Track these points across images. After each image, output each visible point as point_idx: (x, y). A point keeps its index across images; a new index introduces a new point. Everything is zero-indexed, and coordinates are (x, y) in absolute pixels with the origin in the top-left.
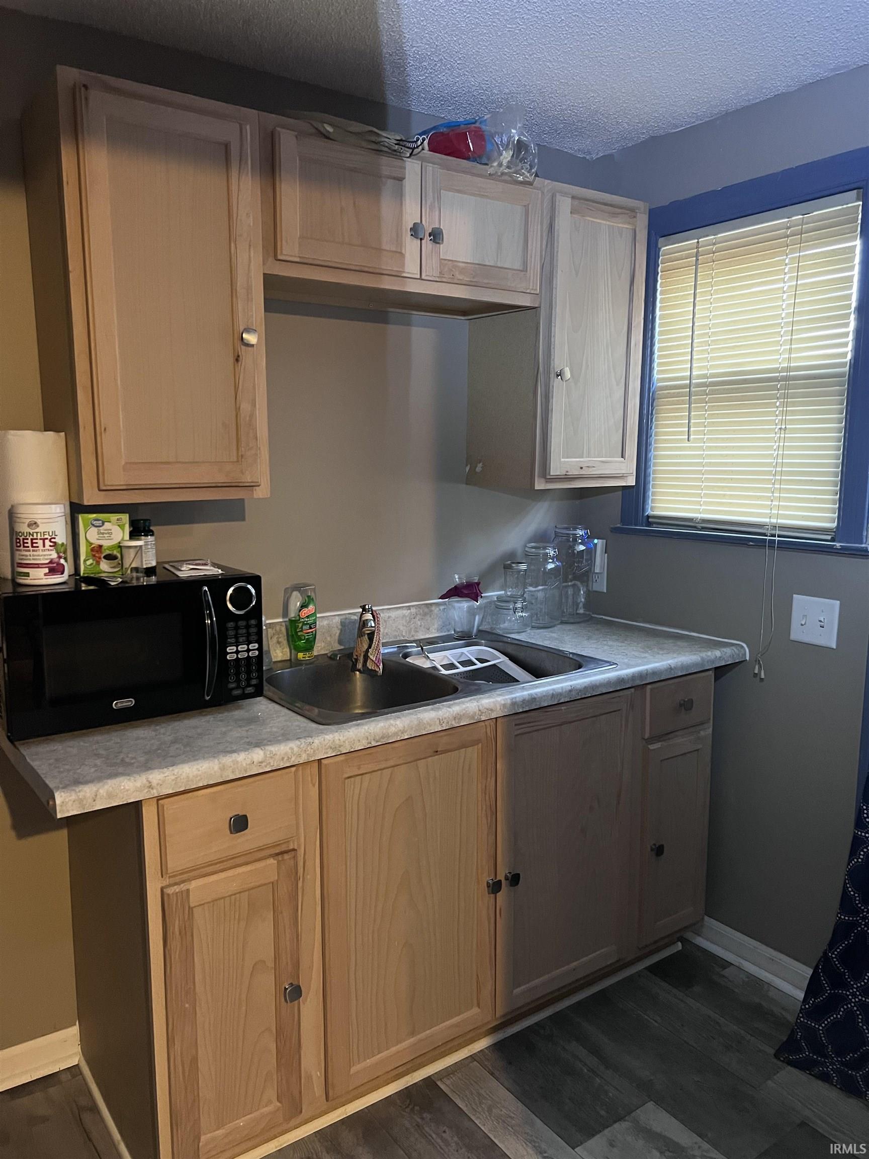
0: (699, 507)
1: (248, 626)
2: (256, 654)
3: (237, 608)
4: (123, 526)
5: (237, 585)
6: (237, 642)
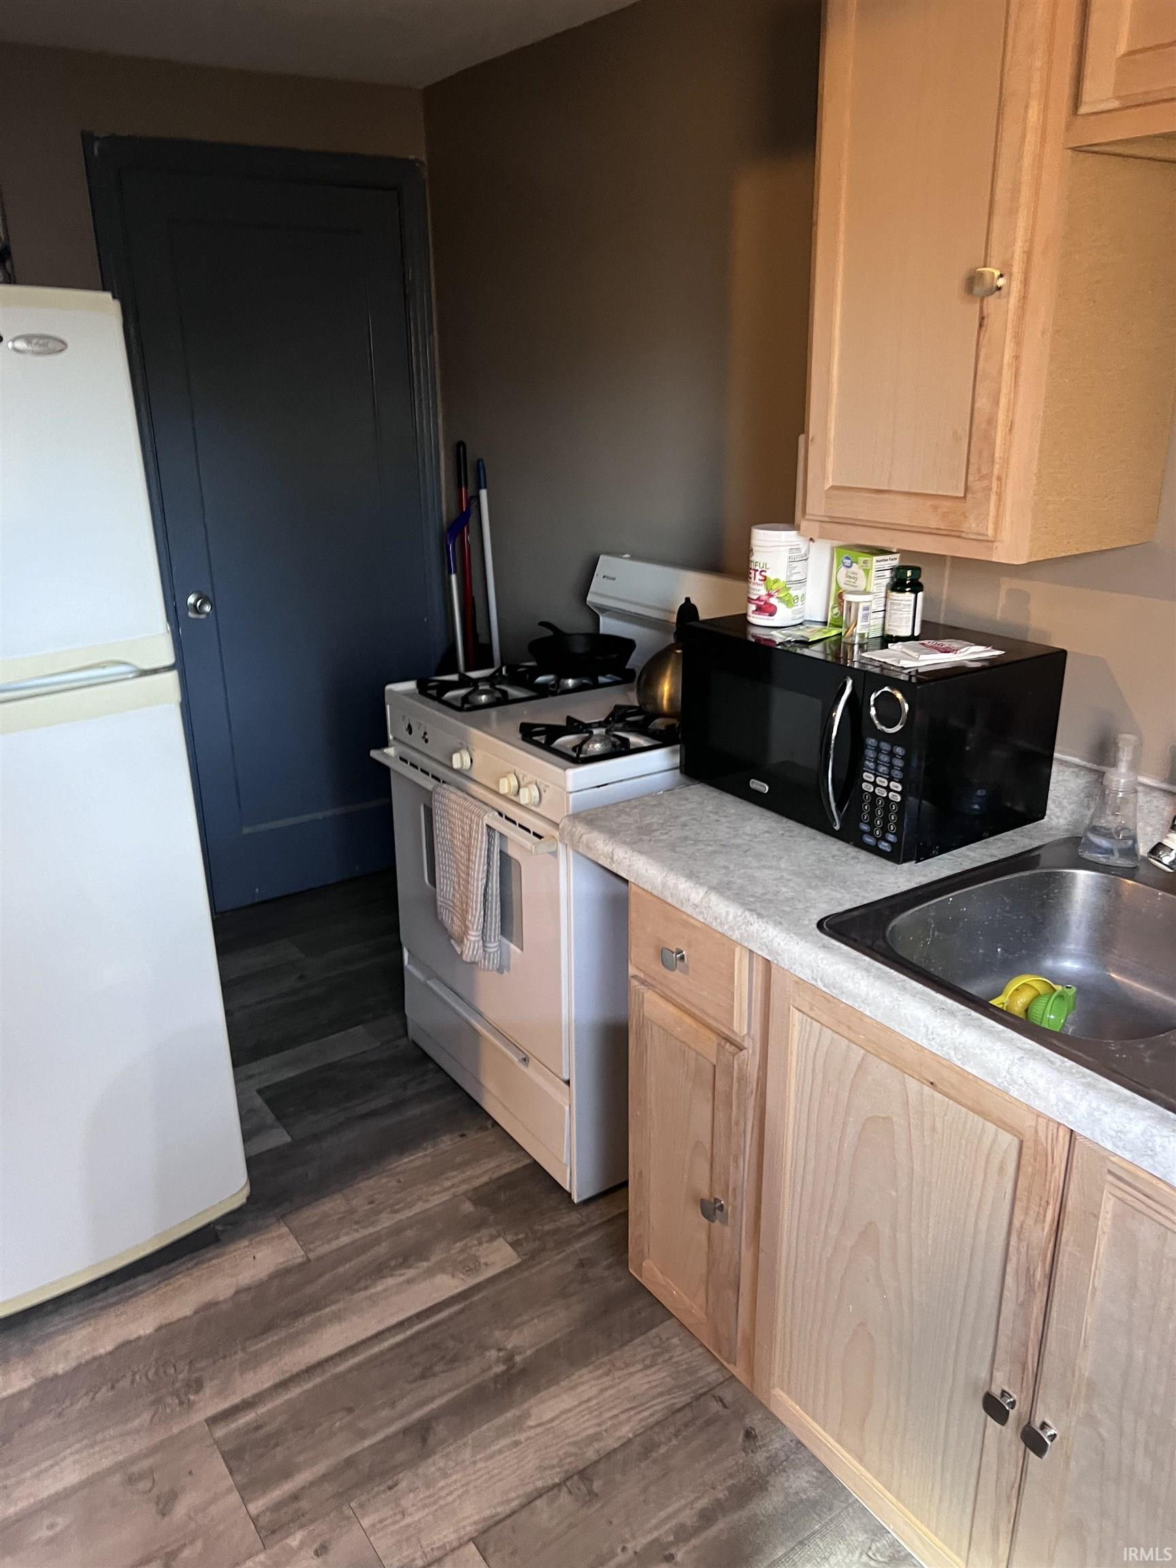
1: (892, 754)
2: (899, 798)
3: (882, 723)
4: (867, 572)
5: (886, 689)
6: (876, 770)
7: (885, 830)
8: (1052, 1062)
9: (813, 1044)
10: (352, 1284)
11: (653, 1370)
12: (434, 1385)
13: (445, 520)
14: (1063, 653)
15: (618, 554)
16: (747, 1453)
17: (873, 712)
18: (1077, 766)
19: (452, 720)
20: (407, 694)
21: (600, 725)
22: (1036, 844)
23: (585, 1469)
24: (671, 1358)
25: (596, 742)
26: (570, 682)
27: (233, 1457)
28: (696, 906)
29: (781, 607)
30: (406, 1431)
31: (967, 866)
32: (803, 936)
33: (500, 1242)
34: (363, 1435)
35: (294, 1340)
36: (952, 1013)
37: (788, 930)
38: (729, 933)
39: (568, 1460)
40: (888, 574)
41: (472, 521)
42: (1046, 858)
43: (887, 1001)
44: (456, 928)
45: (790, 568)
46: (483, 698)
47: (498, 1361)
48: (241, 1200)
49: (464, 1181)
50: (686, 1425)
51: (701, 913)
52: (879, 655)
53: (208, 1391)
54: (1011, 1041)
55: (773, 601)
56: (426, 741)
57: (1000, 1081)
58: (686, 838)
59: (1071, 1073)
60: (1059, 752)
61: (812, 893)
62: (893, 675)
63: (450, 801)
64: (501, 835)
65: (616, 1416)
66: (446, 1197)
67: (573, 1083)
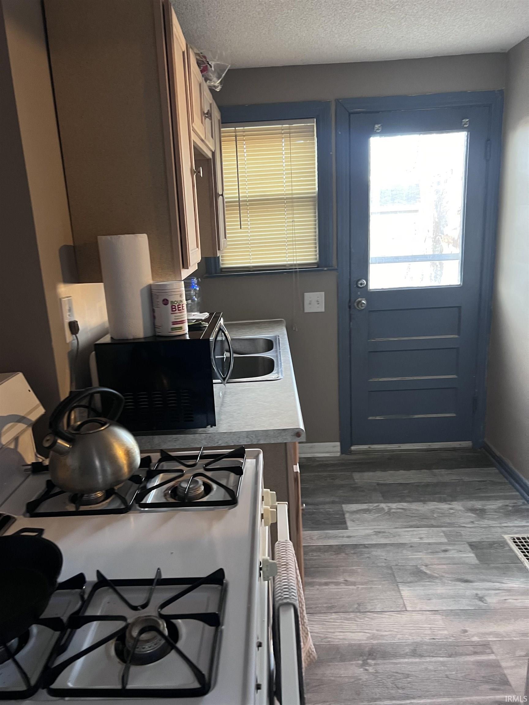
0: (250, 261)
23: (357, 612)
39: (361, 617)
47: (370, 666)
65: (335, 622)
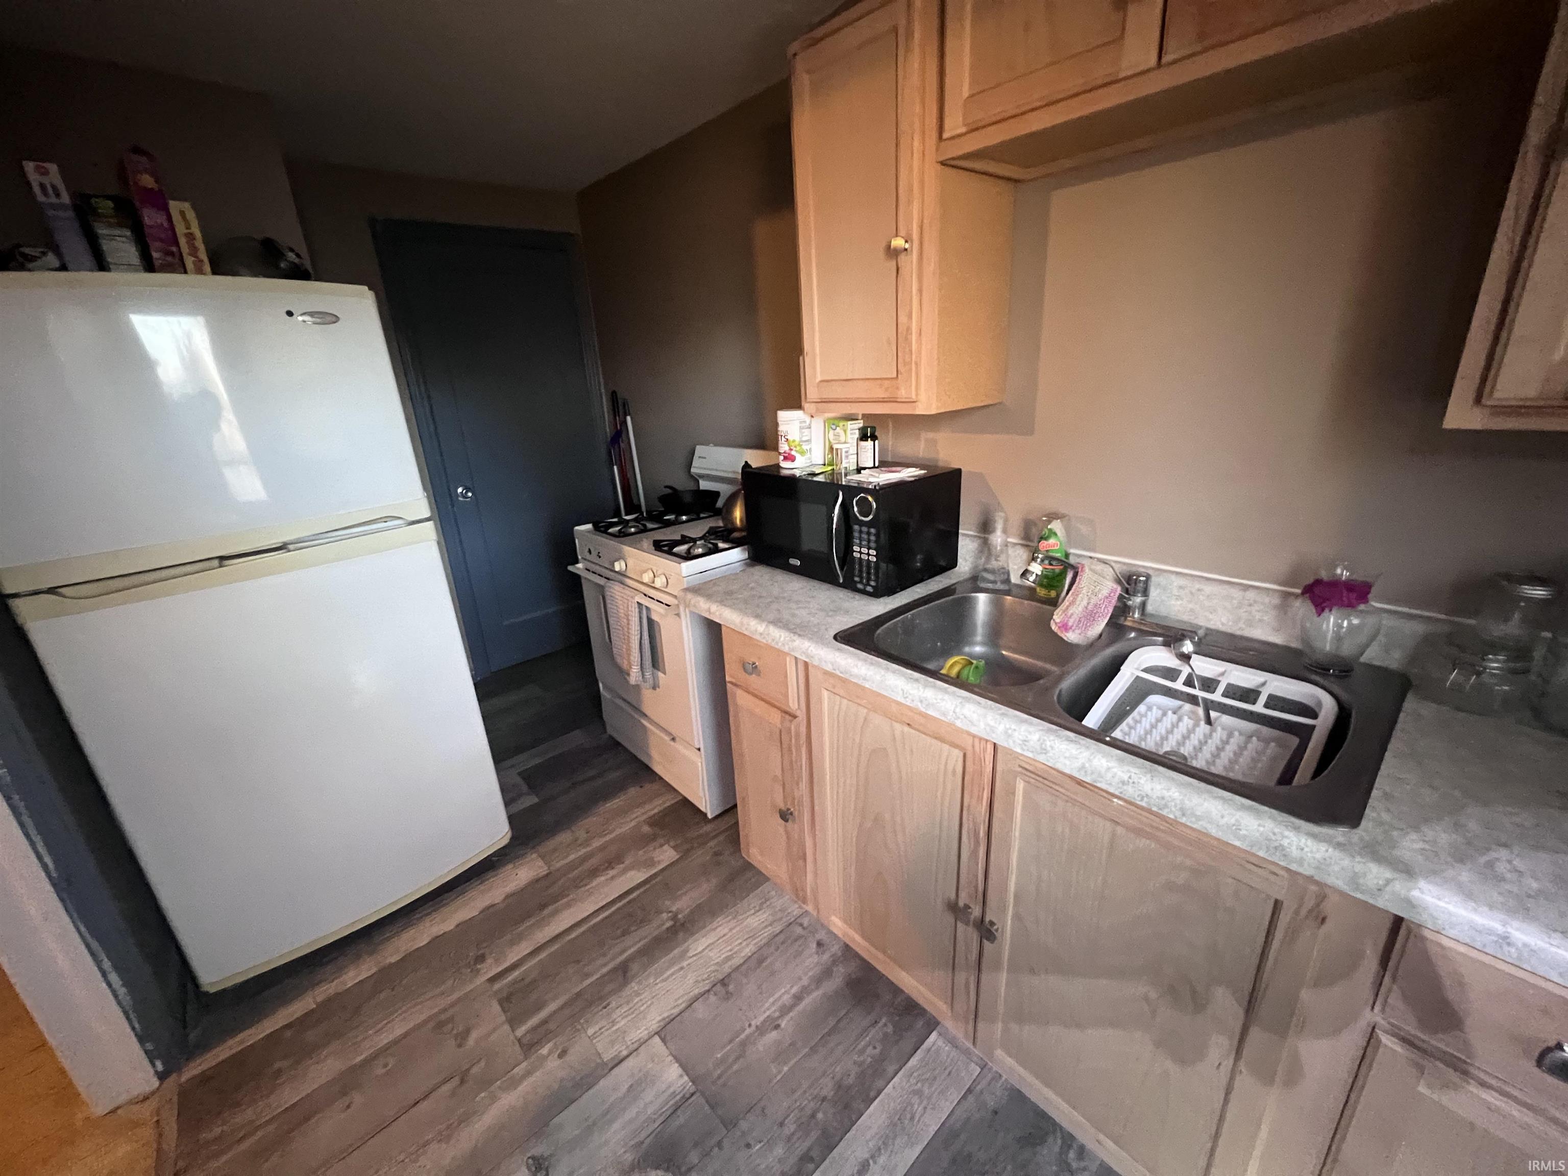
1: (869, 534)
2: (875, 559)
3: (861, 515)
4: (845, 431)
5: (862, 495)
6: (860, 544)
7: (869, 579)
8: (979, 703)
9: (837, 708)
10: (577, 883)
11: (760, 912)
12: (628, 940)
13: (609, 435)
14: (959, 471)
15: (707, 444)
16: (819, 955)
17: (856, 509)
18: (971, 536)
19: (612, 543)
20: (588, 531)
21: (700, 539)
22: (954, 581)
23: (723, 979)
24: (771, 904)
25: (699, 547)
26: (684, 518)
27: (505, 1001)
28: (761, 634)
29: (798, 456)
30: (614, 970)
31: (917, 597)
32: (826, 644)
33: (666, 847)
34: (587, 975)
35: (542, 923)
36: (917, 680)
37: (817, 642)
38: (782, 648)
39: (713, 975)
40: (857, 432)
41: (624, 436)
42: (959, 588)
43: (878, 677)
44: (625, 666)
45: (801, 433)
46: (633, 530)
47: (667, 920)
48: (506, 841)
49: (643, 814)
50: (783, 943)
51: (764, 638)
52: (857, 477)
53: (489, 961)
54: (954, 693)
55: (793, 453)
56: (600, 557)
57: (950, 718)
58: (754, 596)
59: (992, 709)
60: (963, 530)
61: (830, 620)
62: (865, 486)
63: (615, 591)
64: (647, 607)
65: (741, 943)
66: (633, 824)
67: (702, 750)
